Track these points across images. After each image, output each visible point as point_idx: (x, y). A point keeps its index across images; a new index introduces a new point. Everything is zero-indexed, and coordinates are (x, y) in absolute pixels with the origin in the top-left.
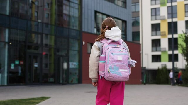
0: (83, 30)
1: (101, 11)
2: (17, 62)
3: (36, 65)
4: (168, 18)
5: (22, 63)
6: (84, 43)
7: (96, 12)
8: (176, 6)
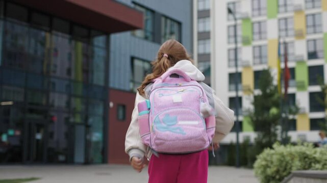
0: (111, 85)
1: (141, 57)
2: (11, 132)
3: (39, 136)
4: (254, 64)
5: (18, 133)
6: (111, 105)
7: (133, 59)
8: (266, 46)
